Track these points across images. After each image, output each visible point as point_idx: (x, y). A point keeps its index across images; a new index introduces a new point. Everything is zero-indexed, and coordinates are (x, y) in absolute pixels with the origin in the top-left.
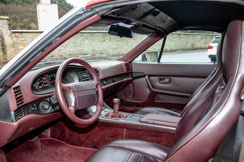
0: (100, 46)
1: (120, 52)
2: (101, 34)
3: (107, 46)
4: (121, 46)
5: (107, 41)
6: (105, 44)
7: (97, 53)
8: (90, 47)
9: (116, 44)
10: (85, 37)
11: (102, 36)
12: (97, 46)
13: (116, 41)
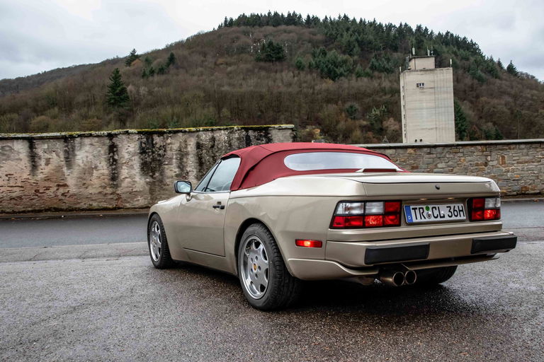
2: (479, 147)
6: (489, 171)
9: (518, 169)
11: (481, 154)
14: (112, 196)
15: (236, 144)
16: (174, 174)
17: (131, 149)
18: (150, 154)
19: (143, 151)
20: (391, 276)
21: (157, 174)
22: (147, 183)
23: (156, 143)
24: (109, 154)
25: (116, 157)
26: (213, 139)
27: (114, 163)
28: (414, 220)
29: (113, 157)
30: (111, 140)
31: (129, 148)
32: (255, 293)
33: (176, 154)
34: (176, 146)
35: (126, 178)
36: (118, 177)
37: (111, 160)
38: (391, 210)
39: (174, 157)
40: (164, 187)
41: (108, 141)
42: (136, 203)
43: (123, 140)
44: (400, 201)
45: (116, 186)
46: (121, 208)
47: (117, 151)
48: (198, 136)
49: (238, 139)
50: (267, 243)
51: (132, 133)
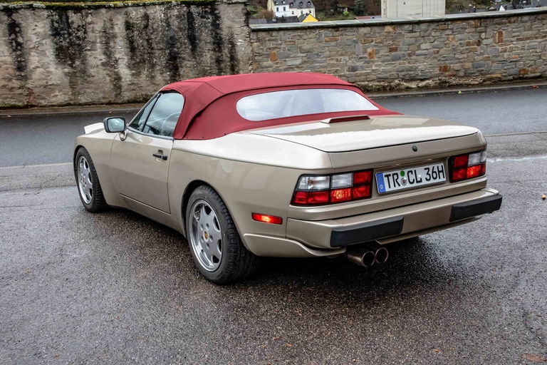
0: (465, 56)
1: (530, 69)
2: (472, 22)
3: (486, 55)
4: (536, 52)
5: (490, 41)
6: (482, 51)
7: (454, 76)
8: (436, 60)
9: (517, 47)
10: (422, 34)
11: (474, 30)
12: (457, 56)
13: (518, 40)
14: (20, 91)
15: (176, 23)
16: (99, 63)
17: (39, 30)
18: (66, 36)
19: (56, 33)
20: (361, 256)
21: (77, 63)
22: (66, 74)
23: (73, 22)
24: (10, 35)
25: (20, 40)
26: (146, 17)
27: (17, 47)
28: (387, 189)
29: (15, 40)
30: (9, 16)
31: (37, 28)
32: (207, 264)
33: (100, 37)
34: (99, 26)
35: (37, 67)
36: (26, 66)
37: (14, 44)
38: (361, 180)
39: (98, 40)
40: (89, 79)
41: (6, 18)
42: (54, 99)
43: (27, 18)
44: (371, 170)
45: (25, 78)
46: (35, 106)
47: (20, 31)
48: (126, 14)
49: (178, 17)
50: (219, 211)
51: (38, 8)
